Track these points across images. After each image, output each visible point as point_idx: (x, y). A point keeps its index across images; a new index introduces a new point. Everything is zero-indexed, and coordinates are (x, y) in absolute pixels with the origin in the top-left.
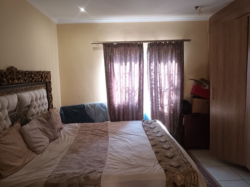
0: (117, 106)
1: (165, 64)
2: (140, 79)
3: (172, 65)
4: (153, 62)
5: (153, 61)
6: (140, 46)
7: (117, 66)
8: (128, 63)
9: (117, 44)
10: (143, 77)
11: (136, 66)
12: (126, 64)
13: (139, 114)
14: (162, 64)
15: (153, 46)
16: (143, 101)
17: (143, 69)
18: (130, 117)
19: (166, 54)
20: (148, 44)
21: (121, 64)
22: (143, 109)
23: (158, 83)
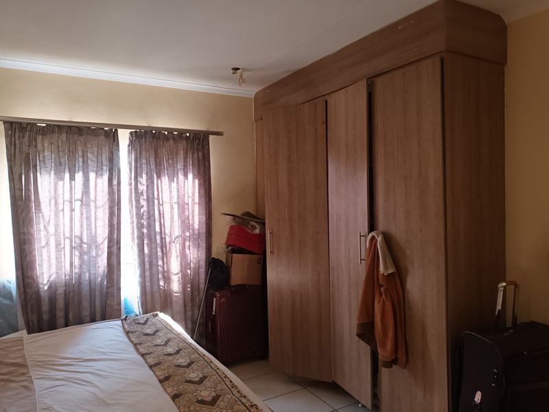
0: (46, 288)
1: (171, 180)
2: (111, 214)
3: (186, 183)
4: (144, 176)
5: (144, 172)
6: (110, 135)
7: (45, 183)
8: (79, 176)
9: (47, 125)
10: (119, 209)
11: (100, 184)
12: (72, 178)
13: (108, 302)
14: (165, 180)
15: (144, 139)
16: (119, 269)
17: (119, 190)
18: (86, 313)
19: (172, 159)
20: (131, 133)
21: (60, 177)
22: (119, 289)
23: (157, 224)
